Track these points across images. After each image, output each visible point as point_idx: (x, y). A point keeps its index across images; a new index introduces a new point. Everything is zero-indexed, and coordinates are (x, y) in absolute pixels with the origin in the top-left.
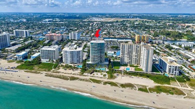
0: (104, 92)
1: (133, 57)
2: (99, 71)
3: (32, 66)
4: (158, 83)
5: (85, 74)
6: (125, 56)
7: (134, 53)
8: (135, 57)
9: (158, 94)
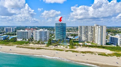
0: (66, 56)
1: (89, 36)
2: (62, 45)
3: (8, 42)
4: (115, 51)
5: (50, 46)
6: (82, 35)
7: (90, 33)
8: (90, 36)
9: (118, 57)
